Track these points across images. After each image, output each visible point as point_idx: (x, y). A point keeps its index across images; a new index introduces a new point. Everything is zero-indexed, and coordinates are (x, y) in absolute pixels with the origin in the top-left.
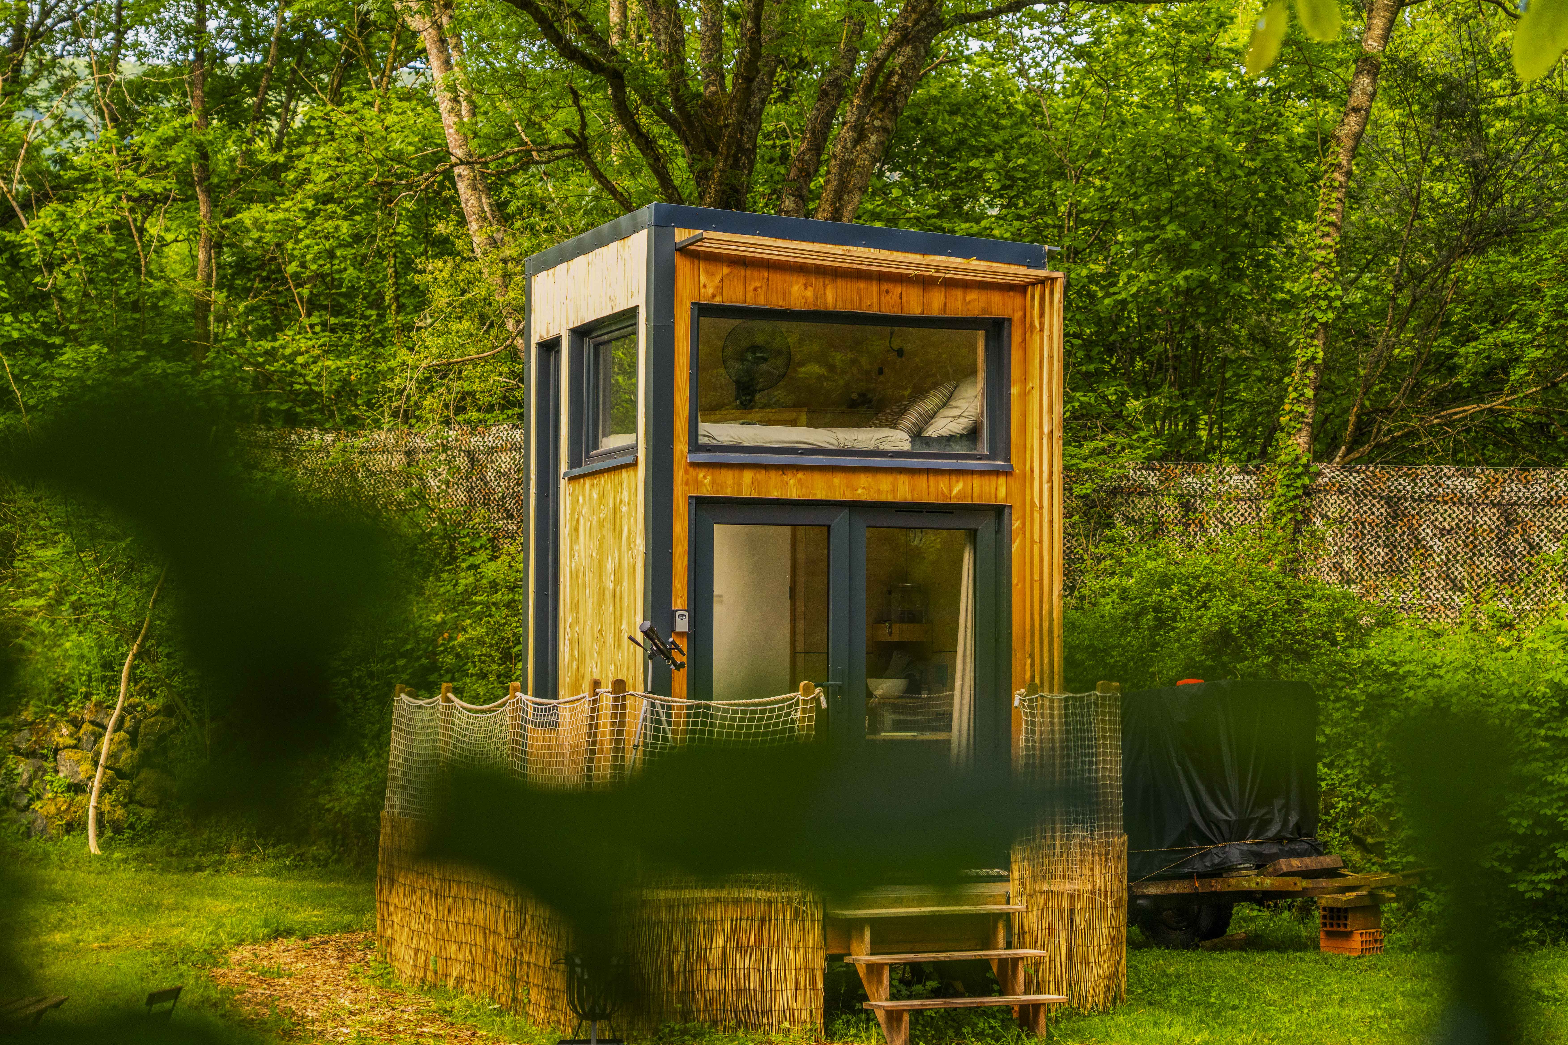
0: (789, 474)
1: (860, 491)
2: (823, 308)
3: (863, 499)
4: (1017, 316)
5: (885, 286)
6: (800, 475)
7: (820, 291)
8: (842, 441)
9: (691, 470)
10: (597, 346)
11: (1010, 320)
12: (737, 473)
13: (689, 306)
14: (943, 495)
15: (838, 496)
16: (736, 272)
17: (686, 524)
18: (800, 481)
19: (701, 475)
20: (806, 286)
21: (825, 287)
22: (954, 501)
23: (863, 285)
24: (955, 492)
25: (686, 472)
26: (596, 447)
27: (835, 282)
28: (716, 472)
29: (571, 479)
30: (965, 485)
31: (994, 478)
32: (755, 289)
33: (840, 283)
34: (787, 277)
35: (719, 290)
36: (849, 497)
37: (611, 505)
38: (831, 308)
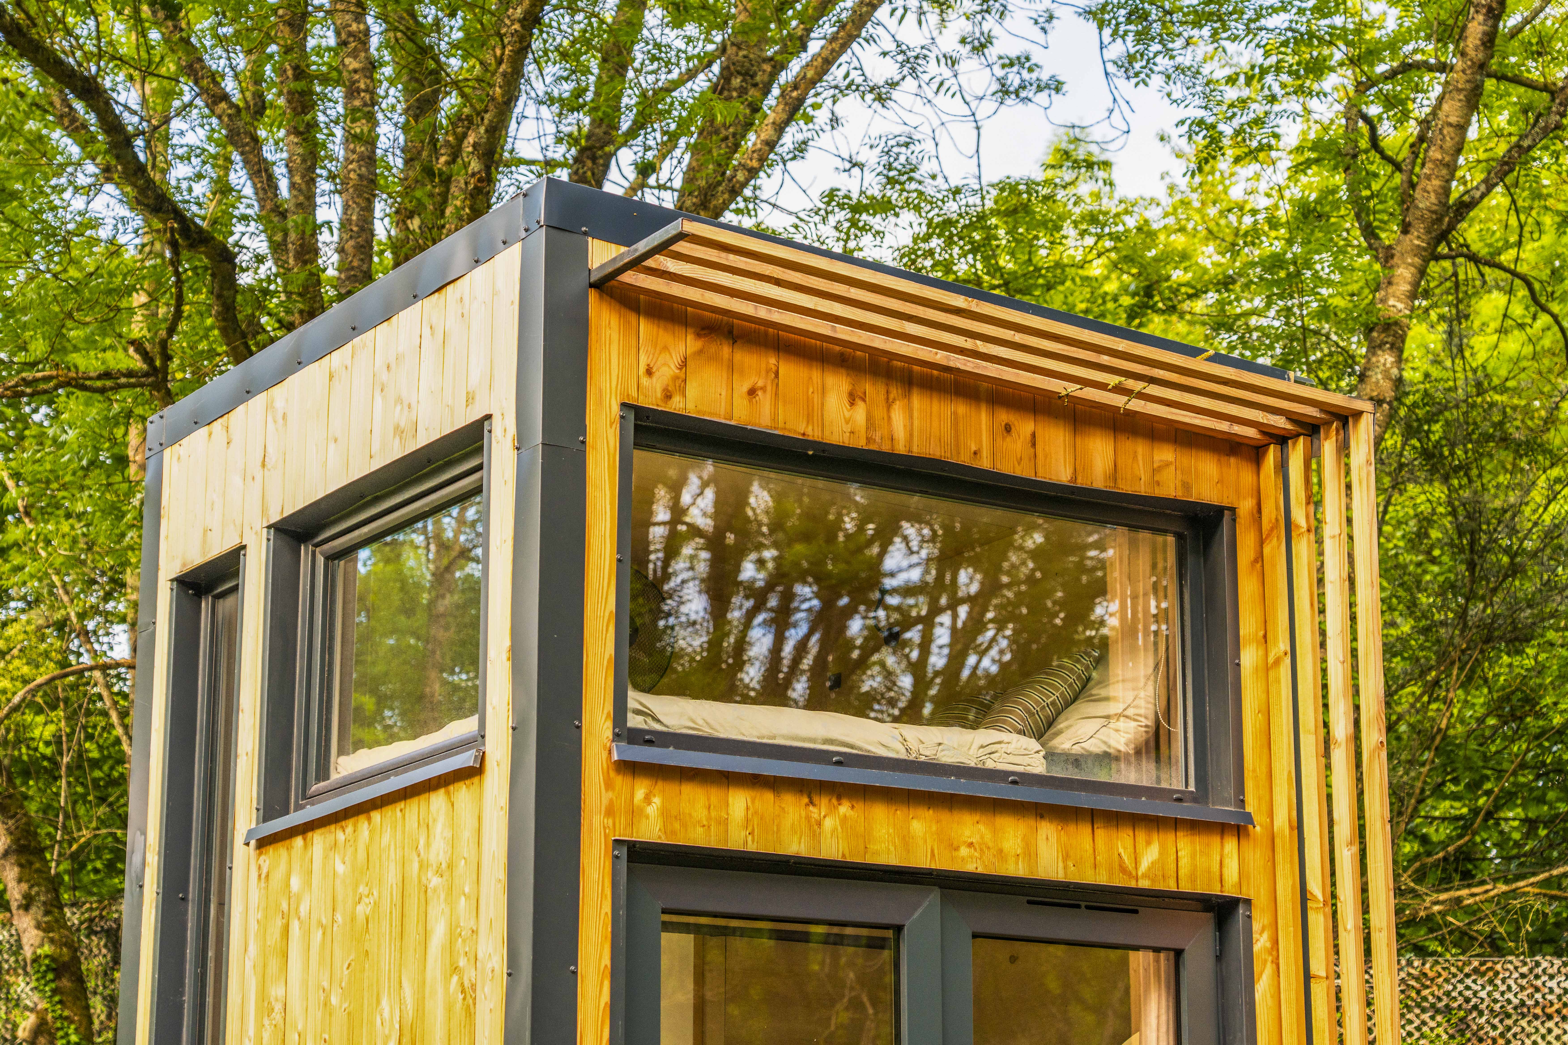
0: (824, 803)
1: (964, 851)
2: (886, 448)
3: (970, 867)
4: (1245, 506)
5: (1004, 416)
6: (844, 809)
7: (879, 413)
8: (913, 745)
9: (619, 781)
10: (333, 557)
11: (1233, 510)
12: (715, 794)
13: (616, 409)
14: (1123, 869)
15: (921, 860)
16: (713, 348)
17: (607, 907)
18: (844, 820)
19: (640, 794)
20: (853, 398)
21: (889, 404)
22: (1144, 884)
23: (962, 408)
24: (1145, 864)
25: (609, 785)
26: (323, 772)
27: (907, 395)
28: (671, 788)
29: (263, 843)
30: (1163, 852)
31: (1215, 840)
32: (752, 392)
33: (918, 401)
34: (816, 374)
35: (680, 384)
36: (943, 863)
37: (392, 876)
38: (901, 448)
